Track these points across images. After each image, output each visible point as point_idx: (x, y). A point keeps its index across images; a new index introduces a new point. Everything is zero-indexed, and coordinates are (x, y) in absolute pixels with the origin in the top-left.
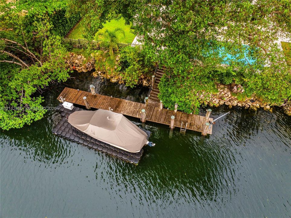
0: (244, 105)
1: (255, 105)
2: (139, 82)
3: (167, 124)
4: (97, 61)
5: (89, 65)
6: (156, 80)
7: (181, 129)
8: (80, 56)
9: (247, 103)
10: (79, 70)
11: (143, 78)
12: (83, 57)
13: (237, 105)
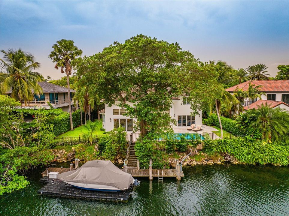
0: (202, 163)
1: (210, 163)
2: (115, 162)
3: (146, 176)
4: (77, 152)
5: (70, 154)
6: (130, 153)
7: (159, 178)
8: (62, 151)
9: (203, 162)
10: (60, 161)
11: (118, 159)
12: (64, 151)
13: (197, 164)
